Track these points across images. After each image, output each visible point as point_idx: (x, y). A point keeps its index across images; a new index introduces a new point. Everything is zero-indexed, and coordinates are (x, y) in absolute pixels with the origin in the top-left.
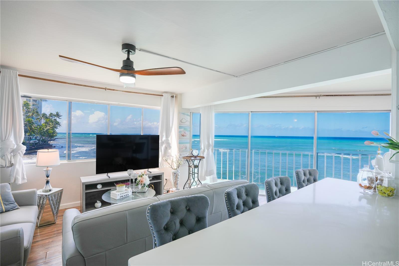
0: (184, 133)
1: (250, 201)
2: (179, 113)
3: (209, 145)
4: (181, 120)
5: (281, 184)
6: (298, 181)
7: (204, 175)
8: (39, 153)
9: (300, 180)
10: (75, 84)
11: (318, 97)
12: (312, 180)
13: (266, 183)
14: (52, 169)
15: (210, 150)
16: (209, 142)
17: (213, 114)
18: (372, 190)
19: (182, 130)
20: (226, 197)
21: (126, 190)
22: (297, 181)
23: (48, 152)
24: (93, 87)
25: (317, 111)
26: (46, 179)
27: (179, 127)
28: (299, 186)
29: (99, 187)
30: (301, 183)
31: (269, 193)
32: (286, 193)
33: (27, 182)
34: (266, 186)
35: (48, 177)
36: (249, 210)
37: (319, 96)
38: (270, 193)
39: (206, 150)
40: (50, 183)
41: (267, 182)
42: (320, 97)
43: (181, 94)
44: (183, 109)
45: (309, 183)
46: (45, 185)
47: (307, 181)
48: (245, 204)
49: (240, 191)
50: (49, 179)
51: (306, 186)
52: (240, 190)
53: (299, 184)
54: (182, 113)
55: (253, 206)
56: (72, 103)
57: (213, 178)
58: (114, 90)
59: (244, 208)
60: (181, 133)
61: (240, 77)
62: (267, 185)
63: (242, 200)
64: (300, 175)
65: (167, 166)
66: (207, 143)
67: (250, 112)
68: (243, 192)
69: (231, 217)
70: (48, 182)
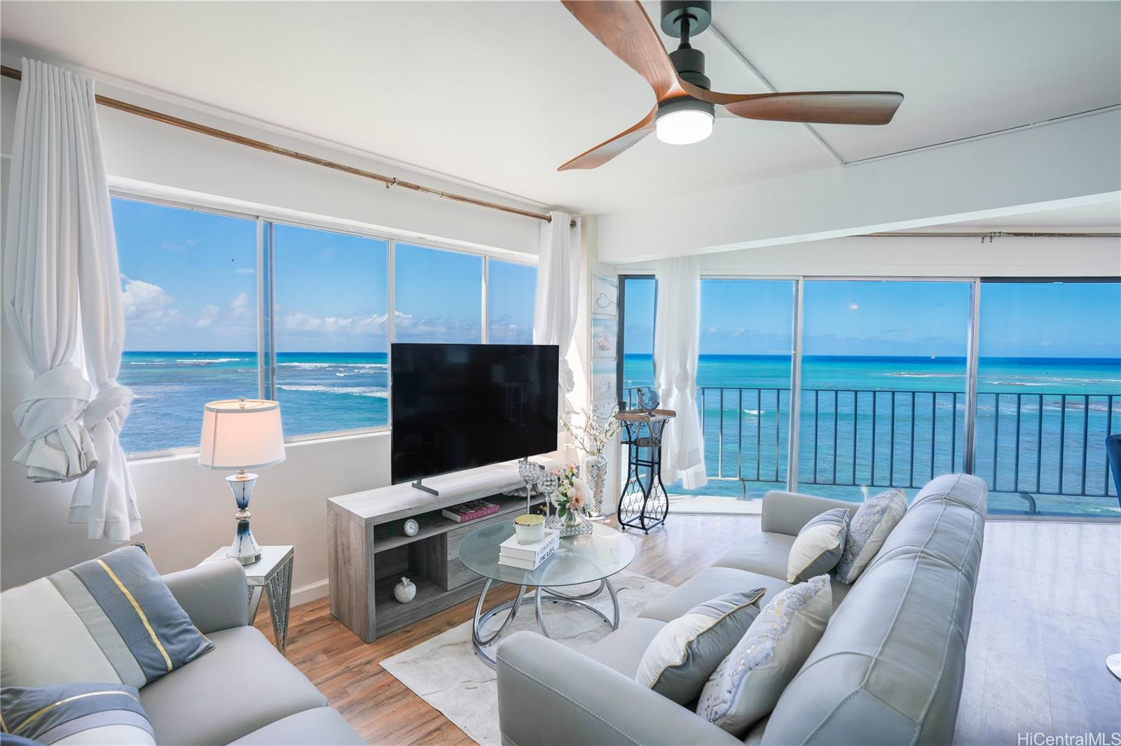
0: (606, 339)
2: (592, 277)
3: (684, 376)
4: (598, 299)
7: (672, 467)
8: (219, 414)
10: (297, 156)
11: (989, 239)
14: (256, 476)
15: (688, 391)
16: (683, 367)
17: (698, 283)
19: (600, 329)
21: (545, 533)
23: (242, 410)
24: (356, 172)
26: (238, 515)
27: (594, 319)
29: (411, 528)
33: (141, 530)
35: (243, 506)
39: (675, 391)
40: (251, 532)
43: (596, 217)
44: (600, 263)
46: (236, 538)
50: (248, 514)
54: (599, 279)
56: (274, 227)
57: (695, 473)
58: (418, 188)
60: (598, 339)
61: (856, 165)
65: (570, 445)
66: (678, 370)
67: (801, 279)
70: (243, 528)
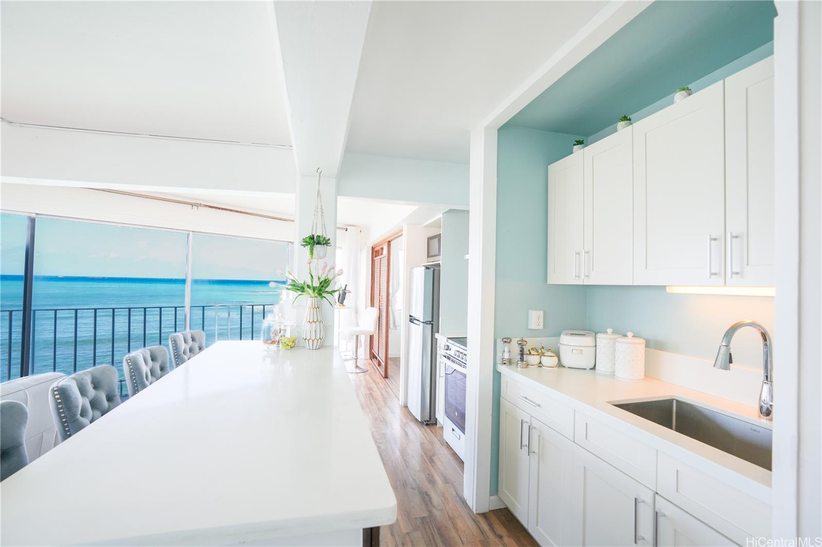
1: (103, 397)
5: (153, 359)
6: (176, 353)
9: (179, 351)
11: (196, 207)
12: (197, 349)
13: (129, 361)
18: (275, 345)
20: (57, 397)
22: (174, 353)
25: (193, 231)
28: (177, 361)
30: (180, 355)
31: (135, 379)
32: (161, 375)
34: (129, 366)
36: (102, 416)
37: (198, 205)
38: (137, 379)
41: (130, 359)
42: (199, 207)
45: (192, 355)
47: (190, 352)
48: (94, 404)
49: (82, 381)
51: (188, 359)
52: (82, 379)
53: (177, 358)
55: (109, 406)
59: (93, 413)
62: (130, 364)
63: (88, 397)
64: (178, 342)
68: (88, 384)
69: (70, 436)
